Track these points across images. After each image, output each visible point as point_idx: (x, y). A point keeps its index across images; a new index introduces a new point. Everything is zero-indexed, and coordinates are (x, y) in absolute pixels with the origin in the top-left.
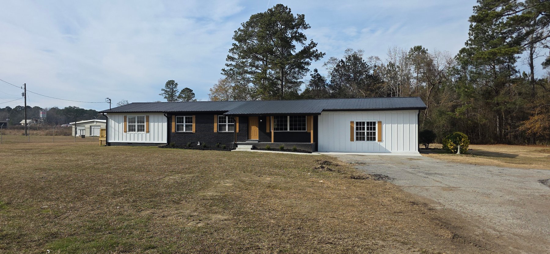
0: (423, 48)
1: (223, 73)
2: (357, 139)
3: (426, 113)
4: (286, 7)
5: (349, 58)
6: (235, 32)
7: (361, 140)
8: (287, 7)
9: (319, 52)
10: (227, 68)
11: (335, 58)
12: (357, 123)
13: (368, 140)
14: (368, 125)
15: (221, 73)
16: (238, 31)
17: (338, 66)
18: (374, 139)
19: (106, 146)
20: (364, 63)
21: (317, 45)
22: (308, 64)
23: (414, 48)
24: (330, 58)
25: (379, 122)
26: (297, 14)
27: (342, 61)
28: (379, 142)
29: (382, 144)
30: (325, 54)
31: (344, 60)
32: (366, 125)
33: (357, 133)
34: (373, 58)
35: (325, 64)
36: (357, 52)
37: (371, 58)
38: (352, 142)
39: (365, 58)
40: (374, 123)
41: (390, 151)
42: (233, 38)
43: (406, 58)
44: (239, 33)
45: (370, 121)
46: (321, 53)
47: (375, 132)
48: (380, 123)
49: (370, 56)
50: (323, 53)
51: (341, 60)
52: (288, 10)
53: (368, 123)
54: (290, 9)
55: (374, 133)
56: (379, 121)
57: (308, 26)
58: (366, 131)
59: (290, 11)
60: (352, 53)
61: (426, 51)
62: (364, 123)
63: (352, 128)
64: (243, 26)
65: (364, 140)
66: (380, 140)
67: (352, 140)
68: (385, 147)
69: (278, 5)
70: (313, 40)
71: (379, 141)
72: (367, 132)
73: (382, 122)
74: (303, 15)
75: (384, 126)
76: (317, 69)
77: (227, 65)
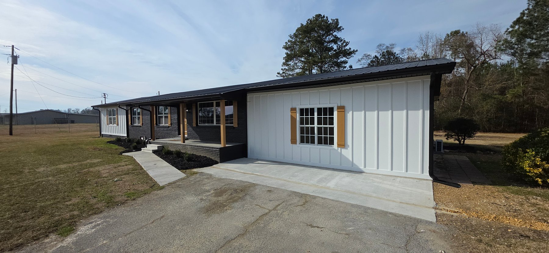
0: (461, 32)
1: (278, 75)
2: (302, 141)
3: (465, 98)
4: (324, 17)
5: (383, 53)
6: (286, 43)
7: (307, 142)
8: (324, 15)
9: (352, 50)
10: (281, 72)
11: (368, 54)
12: (302, 110)
13: (320, 142)
14: (319, 114)
15: (277, 76)
16: (287, 42)
17: (372, 62)
18: (332, 143)
19: (99, 137)
20: (398, 57)
21: (349, 43)
22: (346, 62)
23: (451, 33)
24: (363, 55)
25: (339, 108)
26: (331, 19)
27: (376, 57)
28: (339, 149)
29: (346, 153)
30: (357, 51)
31: (378, 55)
32: (316, 114)
33: (302, 129)
34: (406, 49)
35: (359, 61)
36: (388, 46)
37: (403, 50)
38: (294, 145)
39: (397, 51)
40: (331, 110)
41: (362, 167)
42: (283, 48)
43: (441, 44)
44: (289, 43)
45: (322, 106)
46: (354, 50)
47: (333, 128)
48: (342, 109)
49: (402, 48)
50: (355, 50)
51: (374, 56)
52: (325, 18)
53: (319, 110)
54: (327, 17)
55: (332, 130)
56: (339, 105)
57: (342, 28)
58: (316, 125)
59: (327, 19)
60: (384, 48)
61: (466, 34)
62: (312, 110)
63: (293, 120)
64: (291, 37)
65: (313, 142)
66: (343, 144)
67: (293, 141)
68: (351, 159)
69: (317, 16)
70: (344, 39)
71: (339, 145)
72: (318, 128)
73: (347, 108)
74: (337, 20)
75: (349, 115)
76: (352, 65)
77: (282, 69)
